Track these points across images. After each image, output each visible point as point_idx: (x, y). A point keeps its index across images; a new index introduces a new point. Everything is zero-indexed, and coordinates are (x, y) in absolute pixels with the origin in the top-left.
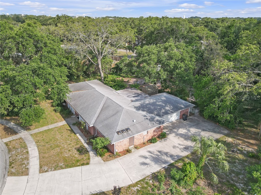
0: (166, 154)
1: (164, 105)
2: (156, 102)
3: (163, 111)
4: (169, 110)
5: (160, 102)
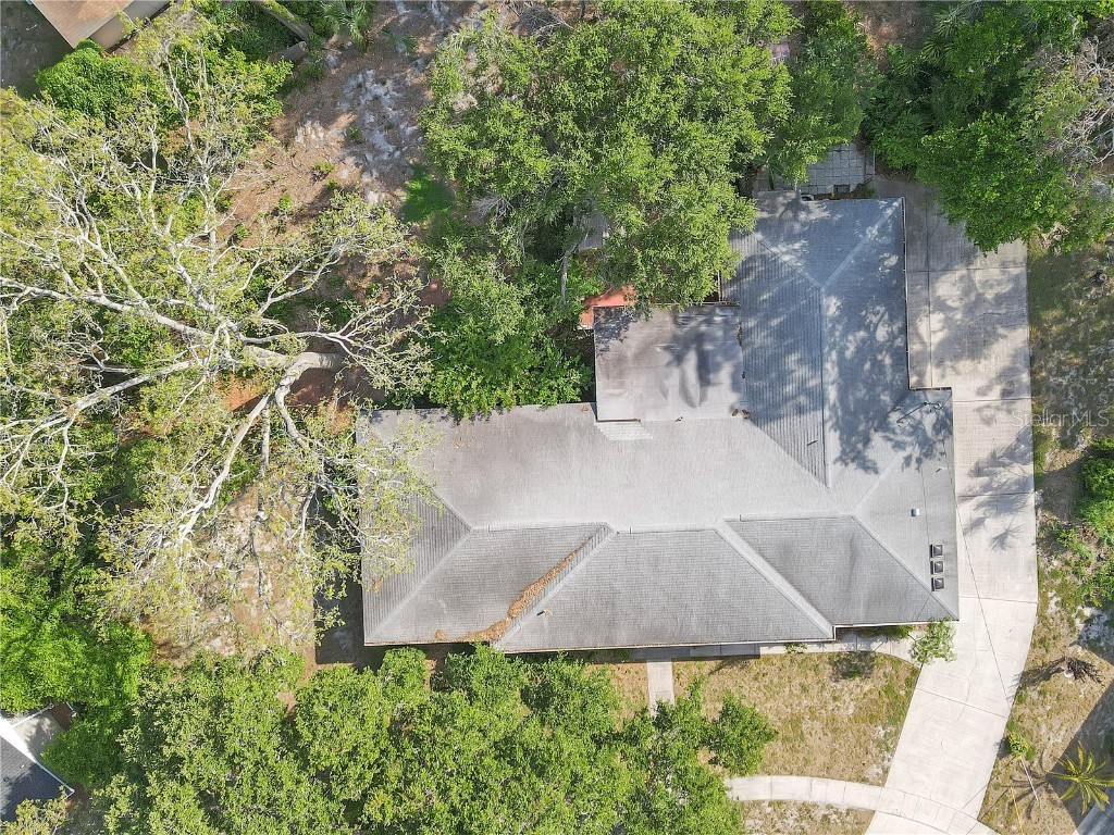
0: (995, 460)
2: (841, 353)
3: (888, 361)
4: (892, 337)
5: (844, 335)
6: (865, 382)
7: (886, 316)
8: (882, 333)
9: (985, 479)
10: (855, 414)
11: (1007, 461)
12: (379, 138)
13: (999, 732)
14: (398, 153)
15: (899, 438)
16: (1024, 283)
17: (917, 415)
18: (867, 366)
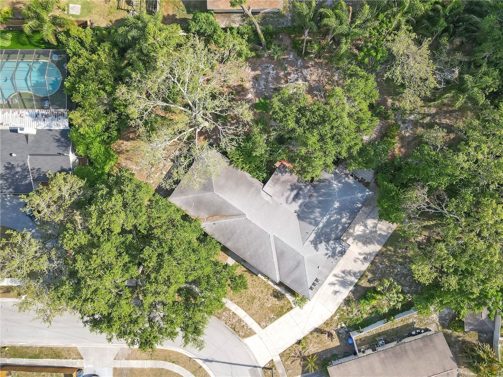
0: (349, 273)
2: (330, 217)
3: (340, 228)
4: (346, 223)
5: (335, 213)
6: (331, 229)
7: (348, 217)
8: (344, 220)
9: (344, 275)
10: (323, 234)
11: (352, 274)
12: (262, 83)
13: (300, 337)
14: (264, 90)
15: (328, 247)
16: (389, 235)
17: (337, 246)
18: (334, 225)
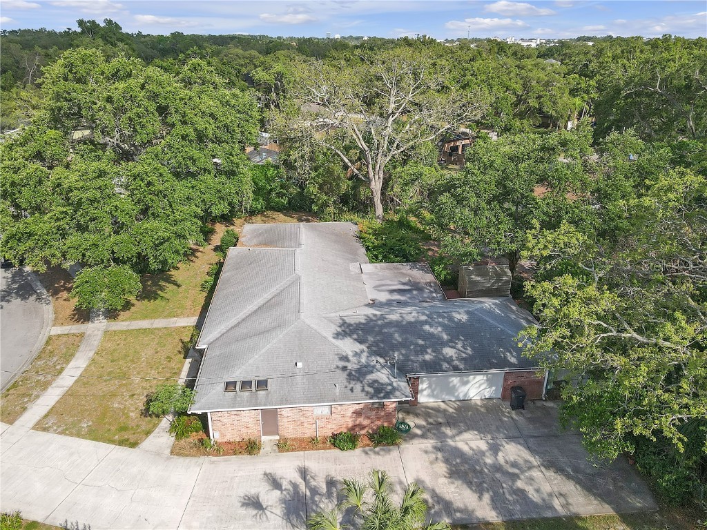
1: (445, 337)
3: (428, 357)
4: (449, 360)
7: (464, 355)
8: (449, 352)
16: (549, 514)
18: (421, 342)
